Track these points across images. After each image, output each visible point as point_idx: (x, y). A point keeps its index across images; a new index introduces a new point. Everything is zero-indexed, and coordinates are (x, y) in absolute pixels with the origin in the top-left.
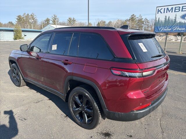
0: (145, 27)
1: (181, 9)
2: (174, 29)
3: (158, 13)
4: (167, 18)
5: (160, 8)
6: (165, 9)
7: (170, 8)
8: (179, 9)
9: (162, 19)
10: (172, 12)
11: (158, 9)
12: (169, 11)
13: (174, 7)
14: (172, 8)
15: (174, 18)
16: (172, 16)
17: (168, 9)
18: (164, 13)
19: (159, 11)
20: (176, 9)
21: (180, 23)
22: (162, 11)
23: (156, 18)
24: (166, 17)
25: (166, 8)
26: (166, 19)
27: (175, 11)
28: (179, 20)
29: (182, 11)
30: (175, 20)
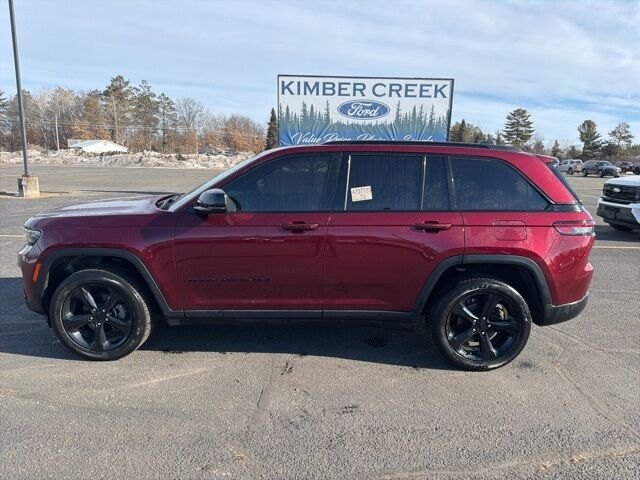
0: (164, 125)
1: (336, 89)
2: (328, 138)
3: (283, 93)
4: (308, 109)
5: (287, 81)
6: (299, 83)
7: (312, 82)
8: (332, 89)
9: (296, 111)
10: (317, 94)
11: (283, 82)
12: (311, 92)
13: (321, 81)
14: (317, 84)
15: (323, 112)
16: (318, 103)
17: (306, 84)
18: (299, 93)
19: (285, 87)
20: (326, 89)
21: (339, 124)
22: (294, 87)
23: (279, 106)
24: (304, 105)
25: (302, 80)
26: (304, 111)
27: (324, 94)
28: (336, 117)
29: (340, 94)
30: (328, 115)
